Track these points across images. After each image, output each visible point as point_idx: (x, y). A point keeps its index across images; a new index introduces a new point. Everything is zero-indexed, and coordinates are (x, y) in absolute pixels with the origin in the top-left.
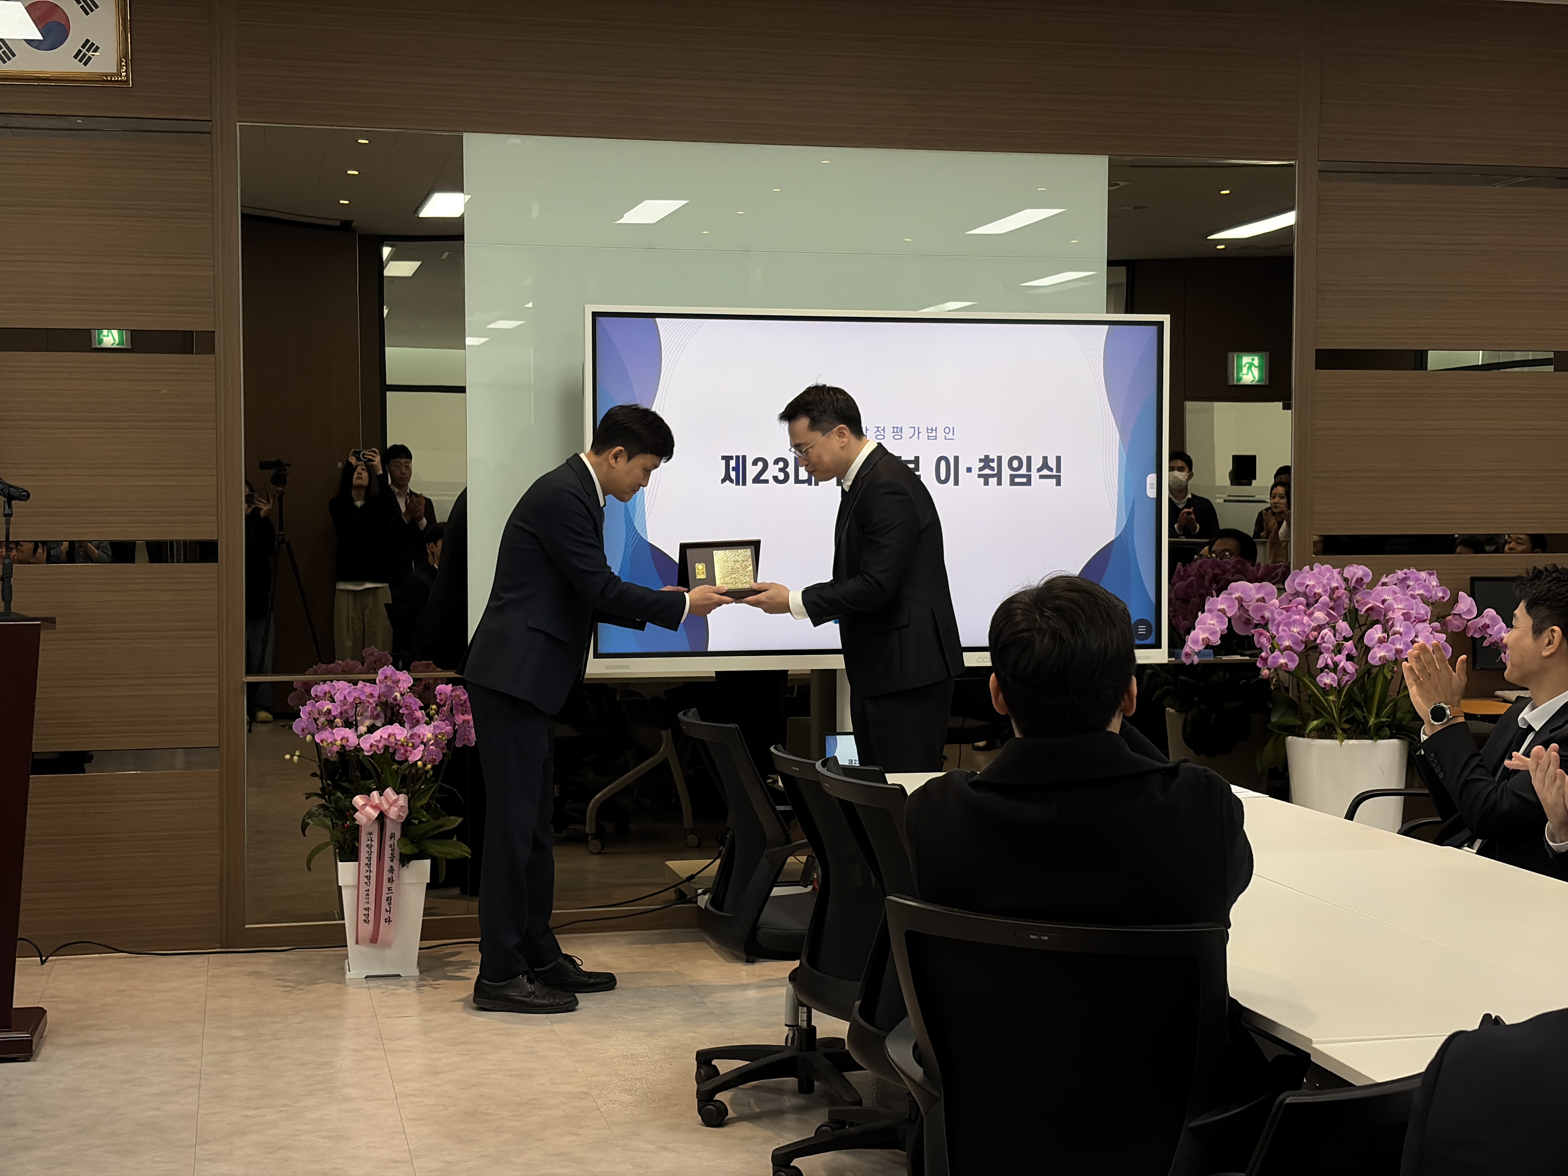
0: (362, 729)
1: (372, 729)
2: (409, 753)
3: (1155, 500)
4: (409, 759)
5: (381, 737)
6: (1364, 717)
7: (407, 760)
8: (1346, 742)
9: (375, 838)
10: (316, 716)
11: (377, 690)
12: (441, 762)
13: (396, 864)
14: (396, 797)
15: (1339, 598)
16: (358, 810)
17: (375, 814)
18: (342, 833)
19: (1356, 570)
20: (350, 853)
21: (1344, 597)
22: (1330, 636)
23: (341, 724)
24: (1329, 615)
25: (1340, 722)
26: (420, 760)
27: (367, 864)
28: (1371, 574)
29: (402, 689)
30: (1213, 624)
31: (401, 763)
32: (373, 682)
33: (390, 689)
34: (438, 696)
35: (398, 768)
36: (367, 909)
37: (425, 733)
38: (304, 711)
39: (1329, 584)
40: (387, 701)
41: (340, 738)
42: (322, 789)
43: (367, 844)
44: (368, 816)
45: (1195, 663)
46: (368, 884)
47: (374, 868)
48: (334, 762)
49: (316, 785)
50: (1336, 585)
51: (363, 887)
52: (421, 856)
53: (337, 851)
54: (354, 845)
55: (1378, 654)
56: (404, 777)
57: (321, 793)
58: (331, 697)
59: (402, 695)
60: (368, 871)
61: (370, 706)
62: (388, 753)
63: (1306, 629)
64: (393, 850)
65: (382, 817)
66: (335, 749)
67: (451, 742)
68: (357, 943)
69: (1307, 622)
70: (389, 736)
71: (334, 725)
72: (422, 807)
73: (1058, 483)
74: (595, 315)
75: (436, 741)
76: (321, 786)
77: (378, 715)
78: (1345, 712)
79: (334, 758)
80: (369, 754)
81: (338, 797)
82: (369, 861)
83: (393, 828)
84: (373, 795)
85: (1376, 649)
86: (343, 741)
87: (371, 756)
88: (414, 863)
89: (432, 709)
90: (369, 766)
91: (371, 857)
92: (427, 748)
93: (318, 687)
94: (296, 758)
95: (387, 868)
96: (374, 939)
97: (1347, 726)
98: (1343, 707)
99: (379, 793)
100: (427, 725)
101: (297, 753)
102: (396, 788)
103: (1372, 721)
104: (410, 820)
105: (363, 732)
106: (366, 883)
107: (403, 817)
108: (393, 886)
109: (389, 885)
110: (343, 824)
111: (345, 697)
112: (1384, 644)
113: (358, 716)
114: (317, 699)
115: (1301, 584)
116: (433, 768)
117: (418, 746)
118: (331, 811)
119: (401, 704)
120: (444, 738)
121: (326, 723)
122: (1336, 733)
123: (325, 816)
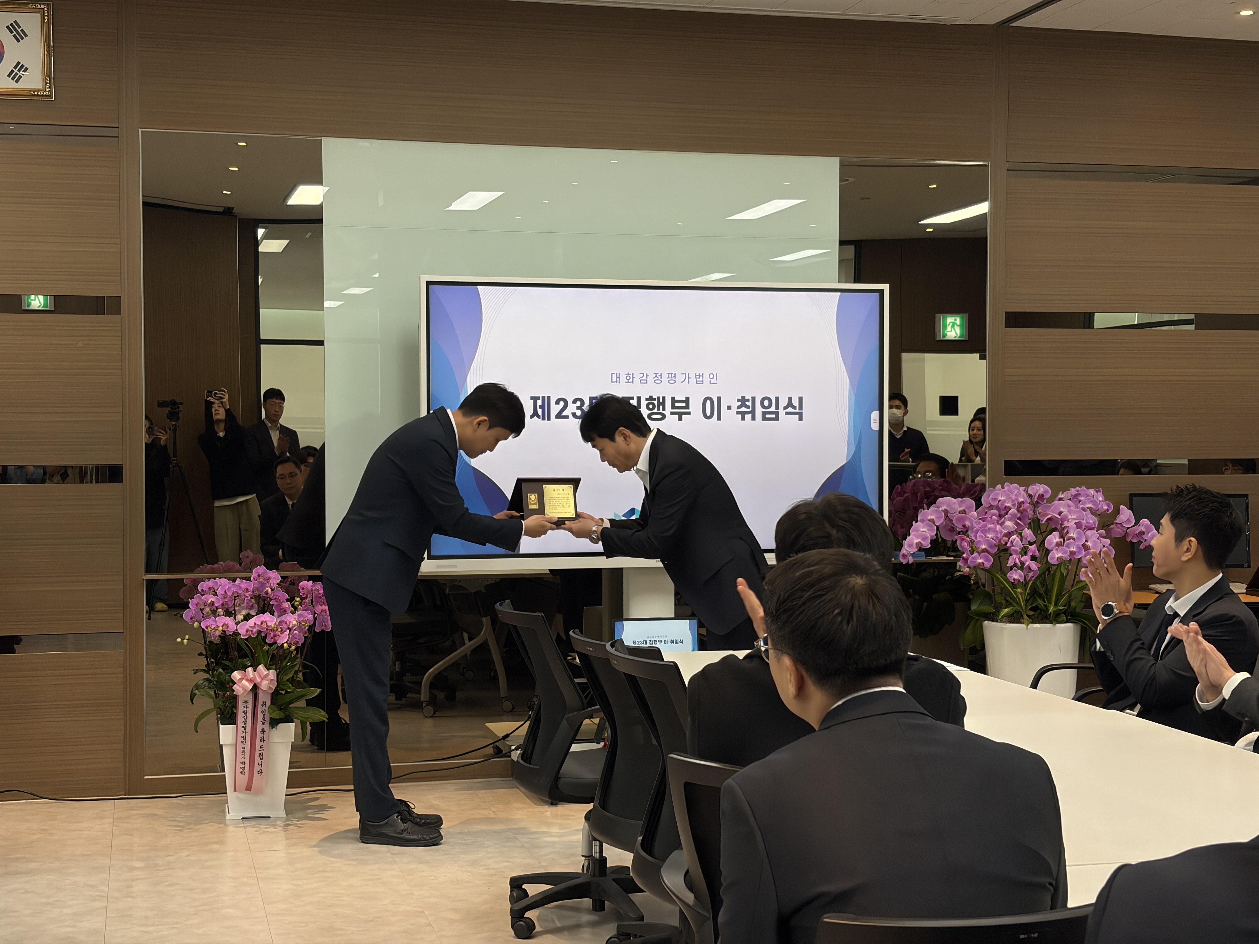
0: (240, 617)
1: (247, 618)
2: (278, 637)
3: (878, 433)
4: (278, 642)
5: (255, 624)
6: (1045, 606)
7: (276, 643)
8: (1031, 625)
9: (250, 705)
10: (202, 607)
11: (251, 585)
12: (303, 644)
13: (267, 726)
14: (267, 672)
15: (1025, 510)
16: (236, 683)
17: (250, 686)
18: (223, 702)
19: (1038, 488)
20: (229, 718)
21: (1028, 510)
22: (1017, 540)
23: (222, 613)
24: (1017, 524)
25: (1026, 610)
26: (286, 642)
27: (243, 727)
28: (1050, 491)
29: (272, 585)
30: (925, 532)
31: (270, 645)
32: (249, 579)
33: (263, 585)
34: (301, 590)
35: (269, 649)
36: (244, 763)
37: (291, 620)
38: (192, 603)
39: (1017, 499)
40: (259, 595)
41: (222, 624)
42: (208, 666)
43: (243, 710)
44: (244, 688)
45: (910, 563)
46: (244, 743)
47: (249, 729)
48: (217, 644)
49: (202, 662)
50: (1022, 500)
51: (240, 745)
52: (288, 719)
53: (219, 716)
54: (233, 712)
55: (1056, 555)
56: (273, 655)
57: (206, 669)
58: (214, 591)
59: (272, 590)
60: (244, 732)
61: (246, 599)
62: (260, 636)
63: (999, 535)
64: (264, 715)
65: (255, 688)
66: (218, 633)
67: (311, 628)
68: (235, 790)
69: (1000, 530)
70: (262, 623)
71: (217, 614)
72: (287, 680)
73: (801, 419)
74: (429, 283)
75: (300, 627)
76: (206, 663)
77: (252, 606)
78: (1030, 601)
79: (217, 640)
80: (245, 638)
81: (220, 673)
82: (245, 724)
83: (265, 698)
84: (248, 671)
85: (1054, 551)
86: (224, 627)
87: (246, 639)
88: (281, 726)
89: (296, 601)
90: (244, 647)
91: (246, 721)
92: (292, 631)
93: (203, 584)
94: (185, 641)
95: (259, 729)
96: (249, 788)
97: (1031, 613)
98: (1028, 598)
99: (254, 669)
100: (293, 614)
101: (187, 637)
102: (267, 664)
103: (1052, 609)
104: (278, 691)
105: (240, 620)
106: (242, 742)
107: (272, 689)
108: (264, 744)
109: (261, 744)
110: (224, 695)
111: (225, 592)
112: (1061, 547)
113: (237, 607)
114: (203, 593)
115: (994, 499)
116: (297, 648)
117: (285, 631)
118: (214, 684)
119: (271, 597)
120: (307, 625)
121: (210, 612)
122: (1023, 619)
123: (209, 688)
